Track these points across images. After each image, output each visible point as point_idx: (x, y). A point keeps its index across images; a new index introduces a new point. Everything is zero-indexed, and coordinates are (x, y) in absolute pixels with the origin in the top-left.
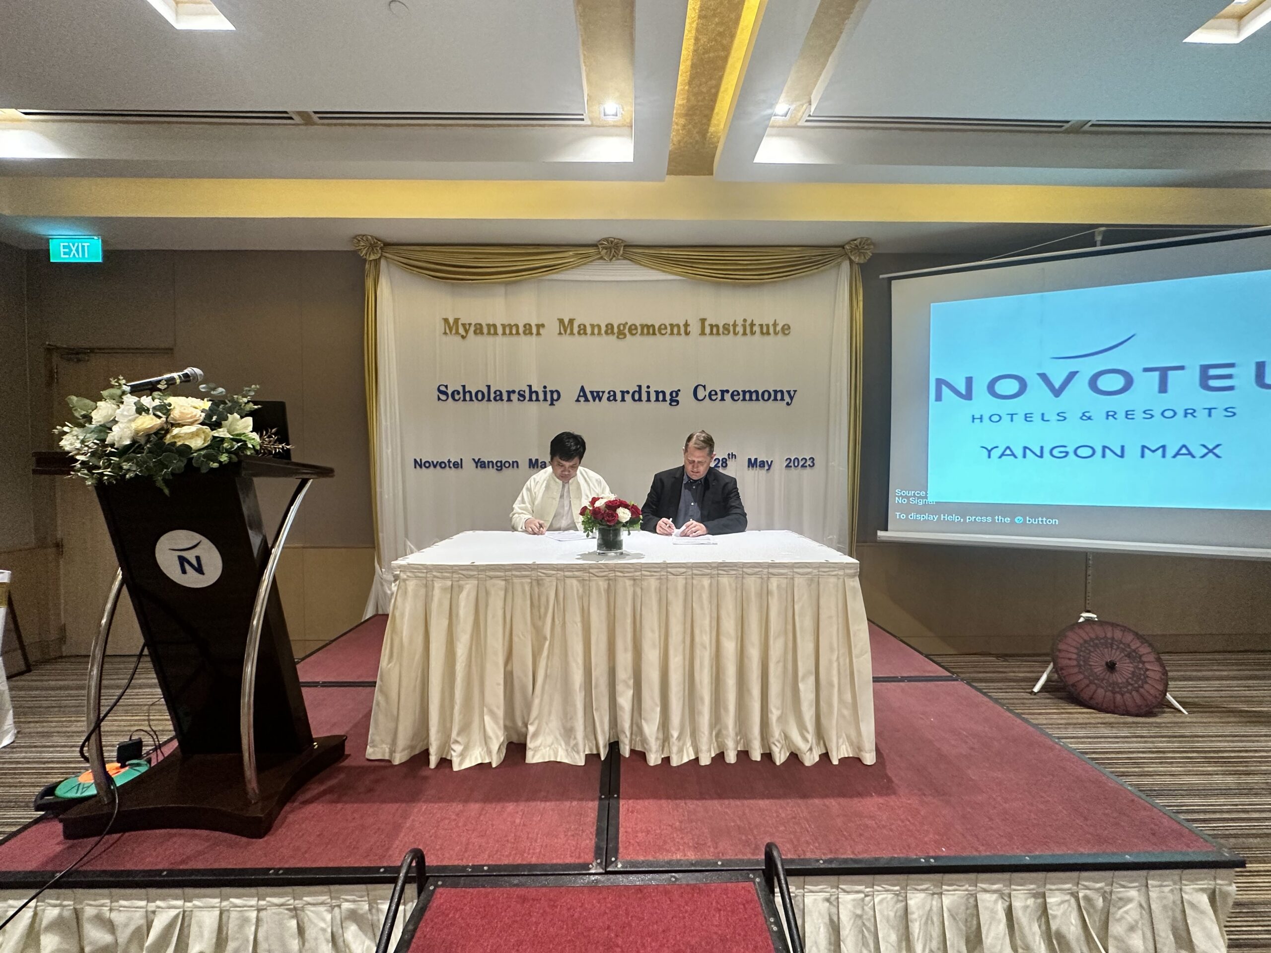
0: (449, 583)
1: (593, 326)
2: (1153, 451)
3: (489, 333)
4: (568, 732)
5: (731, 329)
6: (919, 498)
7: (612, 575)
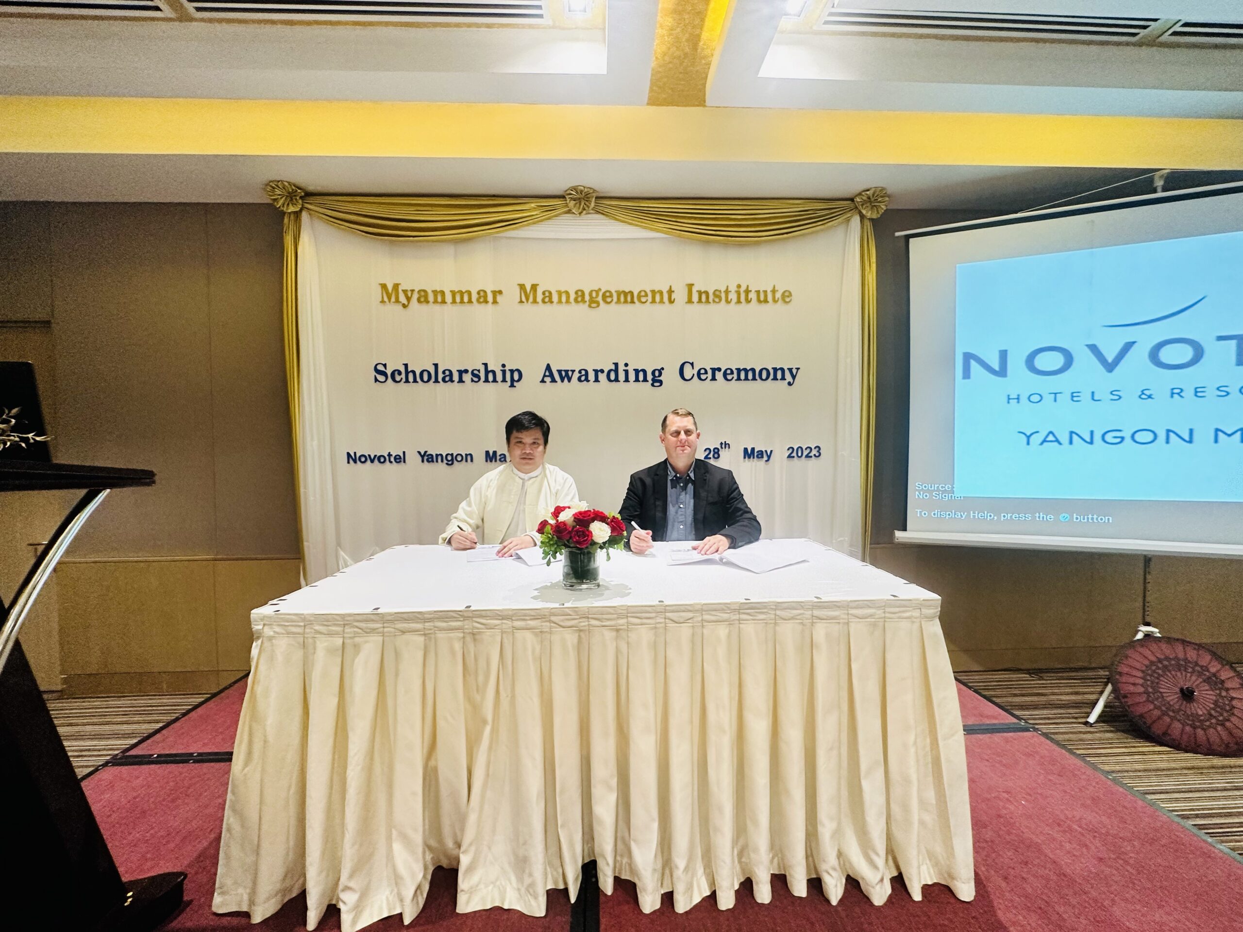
0: (339, 641)
1: (560, 293)
2: (1229, 435)
3: (436, 302)
4: (521, 864)
5: (723, 295)
6: (943, 492)
7: (584, 623)
